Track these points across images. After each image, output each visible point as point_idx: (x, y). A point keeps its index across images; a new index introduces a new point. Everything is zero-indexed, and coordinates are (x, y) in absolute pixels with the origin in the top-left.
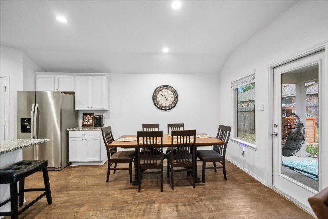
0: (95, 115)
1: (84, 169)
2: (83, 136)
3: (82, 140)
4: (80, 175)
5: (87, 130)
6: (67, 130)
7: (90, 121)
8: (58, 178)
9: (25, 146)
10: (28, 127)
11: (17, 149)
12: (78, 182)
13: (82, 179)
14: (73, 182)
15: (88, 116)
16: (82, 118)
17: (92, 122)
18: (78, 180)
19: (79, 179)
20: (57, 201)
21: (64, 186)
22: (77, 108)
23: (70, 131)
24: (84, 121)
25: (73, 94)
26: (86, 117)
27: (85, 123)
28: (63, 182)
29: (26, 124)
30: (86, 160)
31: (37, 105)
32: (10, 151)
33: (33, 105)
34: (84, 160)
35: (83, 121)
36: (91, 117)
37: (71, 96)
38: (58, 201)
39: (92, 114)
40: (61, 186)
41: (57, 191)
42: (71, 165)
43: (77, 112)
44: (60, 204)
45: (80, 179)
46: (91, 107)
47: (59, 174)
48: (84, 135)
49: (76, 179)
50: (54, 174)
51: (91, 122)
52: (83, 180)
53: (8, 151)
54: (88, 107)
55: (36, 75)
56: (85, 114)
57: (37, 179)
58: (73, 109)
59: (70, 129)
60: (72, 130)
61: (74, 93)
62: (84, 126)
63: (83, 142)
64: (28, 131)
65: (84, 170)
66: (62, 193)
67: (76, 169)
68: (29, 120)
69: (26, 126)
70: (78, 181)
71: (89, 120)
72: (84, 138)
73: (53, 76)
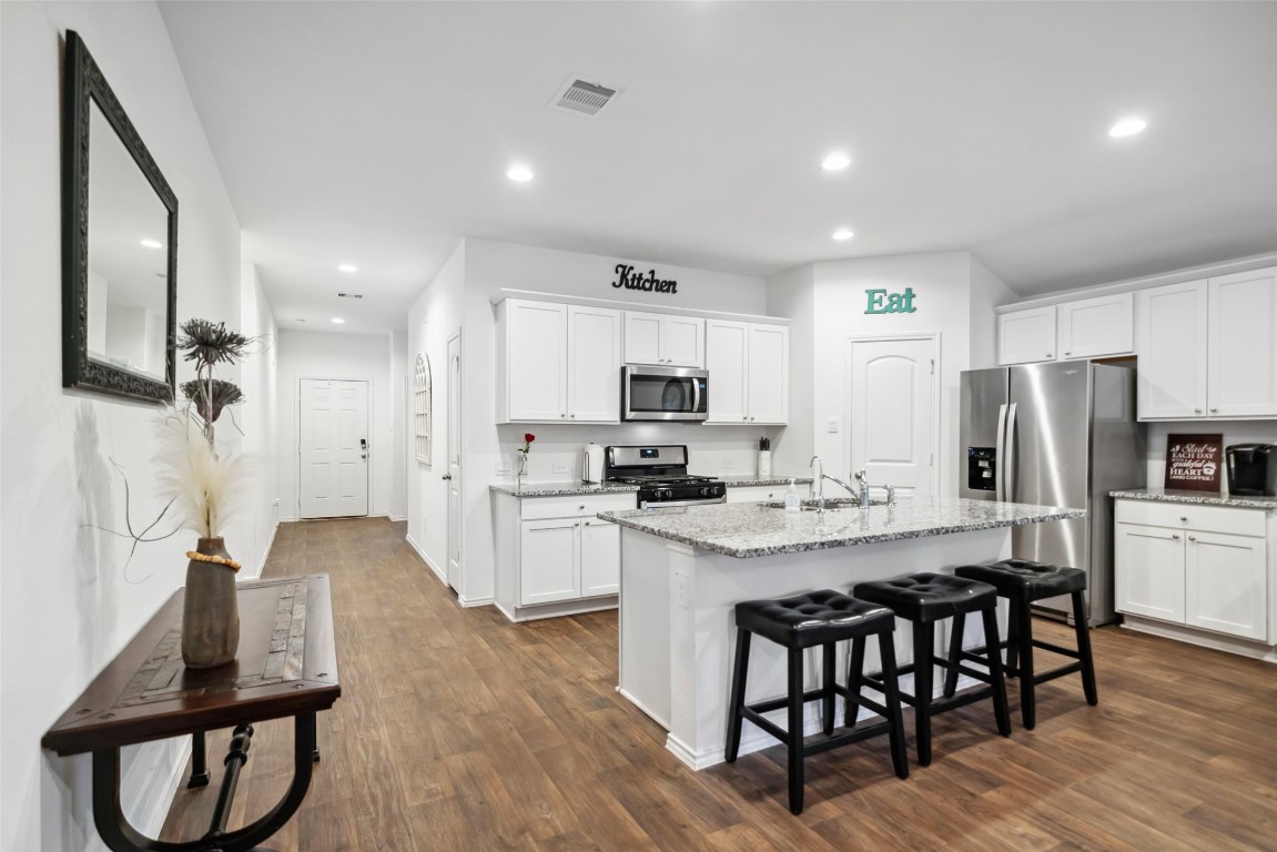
0: (1228, 441)
2: (1180, 524)
3: (1176, 538)
5: (1195, 503)
6: (1111, 494)
7: (1202, 468)
10: (986, 474)
15: (1190, 448)
16: (1163, 453)
17: (1212, 472)
22: (1144, 414)
23: (1123, 498)
24: (1175, 465)
25: (1129, 362)
26: (1180, 451)
27: (1178, 475)
29: (981, 464)
30: (1191, 622)
31: (1013, 407)
33: (1003, 408)
34: (1179, 619)
35: (1169, 465)
36: (1206, 452)
37: (1118, 373)
39: (1216, 440)
42: (1122, 626)
43: (1142, 431)
46: (1214, 411)
48: (1184, 519)
51: (1205, 471)
54: (1197, 411)
55: (998, 314)
56: (1175, 440)
58: (1127, 419)
59: (1121, 493)
60: (1131, 495)
61: (1135, 358)
62: (1172, 485)
63: (1180, 547)
64: (990, 484)
68: (991, 452)
69: (983, 469)
71: (1200, 465)
72: (1183, 532)
73: (1054, 307)
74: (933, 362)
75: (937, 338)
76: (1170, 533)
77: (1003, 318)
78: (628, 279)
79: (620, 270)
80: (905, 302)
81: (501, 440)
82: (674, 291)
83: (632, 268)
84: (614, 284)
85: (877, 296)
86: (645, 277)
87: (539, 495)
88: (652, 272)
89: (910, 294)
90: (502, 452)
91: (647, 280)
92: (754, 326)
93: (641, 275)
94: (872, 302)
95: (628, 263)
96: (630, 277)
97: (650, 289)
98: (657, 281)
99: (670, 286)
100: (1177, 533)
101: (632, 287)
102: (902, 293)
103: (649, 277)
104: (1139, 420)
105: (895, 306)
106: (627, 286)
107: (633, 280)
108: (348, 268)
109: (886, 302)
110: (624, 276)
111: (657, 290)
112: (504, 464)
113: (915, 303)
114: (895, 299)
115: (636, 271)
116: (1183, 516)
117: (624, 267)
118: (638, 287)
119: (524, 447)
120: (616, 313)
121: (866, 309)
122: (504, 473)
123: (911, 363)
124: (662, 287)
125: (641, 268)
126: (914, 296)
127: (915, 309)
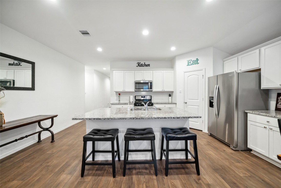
1: (266, 167)
3: (265, 128)
4: (252, 170)
5: (272, 117)
6: (246, 111)
8: (227, 157)
9: (177, 117)
11: (171, 118)
12: (241, 177)
13: (249, 176)
14: (235, 172)
16: (276, 99)
18: (243, 174)
19: (245, 174)
20: (205, 177)
21: (223, 168)
22: (263, 87)
23: (249, 113)
24: (279, 103)
25: (258, 70)
26: (280, 99)
27: (279, 106)
28: (227, 164)
29: (212, 101)
30: (270, 157)
31: (218, 86)
32: (166, 118)
34: (268, 156)
35: (277, 103)
38: (205, 179)
40: (221, 166)
41: (214, 168)
42: (251, 152)
43: (267, 92)
44: (203, 182)
45: (247, 175)
47: (232, 153)
48: (268, 122)
49: (241, 171)
50: (227, 151)
52: (249, 180)
53: (165, 118)
54: (280, 85)
56: (280, 95)
57: (212, 147)
59: (249, 111)
60: (251, 112)
61: (260, 69)
62: (278, 110)
63: (266, 131)
65: (263, 169)
66: (215, 174)
67: (254, 159)
70: (241, 175)
72: (268, 126)
73: (237, 57)
74: (203, 76)
75: (204, 69)
76: (263, 126)
77: (225, 62)
78: (140, 65)
79: (138, 63)
80: (196, 62)
81: (116, 95)
82: (149, 66)
83: (140, 63)
84: (137, 66)
85: (190, 61)
86: (143, 64)
87: (114, 104)
88: (145, 63)
89: (197, 60)
90: (116, 96)
91: (144, 65)
92: (164, 71)
93: (142, 64)
94: (188, 63)
95: (140, 62)
96: (140, 64)
97: (144, 66)
98: (146, 65)
99: (149, 65)
100: (266, 126)
101: (141, 66)
102: (195, 60)
103: (144, 64)
104: (261, 89)
105: (194, 63)
106: (139, 66)
107: (141, 65)
108: (104, 69)
109: (192, 62)
110: (139, 64)
111: (146, 66)
112: (117, 98)
113: (199, 62)
114: (194, 61)
115: (141, 63)
116: (268, 121)
117: (139, 63)
118: (142, 66)
119: (119, 95)
120: (133, 71)
121: (187, 64)
122: (117, 100)
123: (198, 76)
124: (147, 65)
125: (142, 63)
126: (198, 60)
127: (199, 63)
